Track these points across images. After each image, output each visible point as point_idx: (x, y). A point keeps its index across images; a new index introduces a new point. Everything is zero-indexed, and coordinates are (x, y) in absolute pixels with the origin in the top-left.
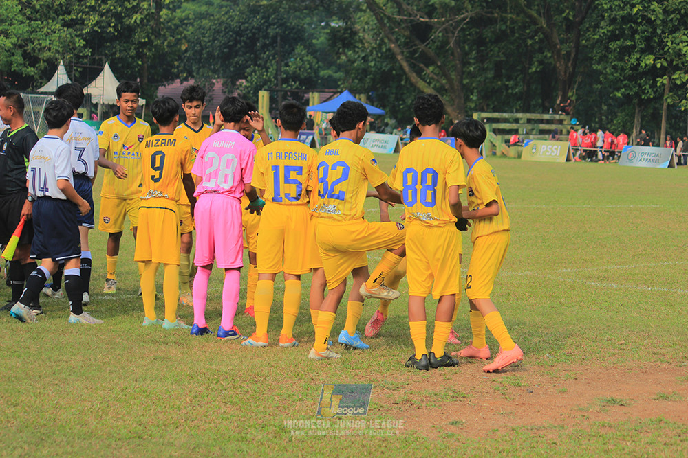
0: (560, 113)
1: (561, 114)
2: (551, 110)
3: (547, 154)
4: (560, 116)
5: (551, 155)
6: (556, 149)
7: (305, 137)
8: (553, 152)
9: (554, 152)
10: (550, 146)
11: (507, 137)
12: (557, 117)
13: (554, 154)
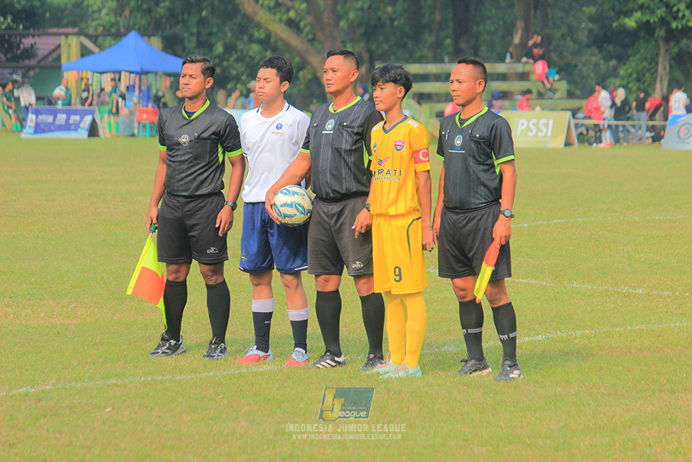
0: (524, 59)
1: (527, 63)
2: (508, 56)
3: (530, 134)
4: (524, 65)
5: (536, 135)
6: (546, 125)
7: (77, 118)
8: (539, 130)
9: (541, 131)
10: (534, 121)
11: (438, 107)
12: (519, 68)
13: (541, 134)
